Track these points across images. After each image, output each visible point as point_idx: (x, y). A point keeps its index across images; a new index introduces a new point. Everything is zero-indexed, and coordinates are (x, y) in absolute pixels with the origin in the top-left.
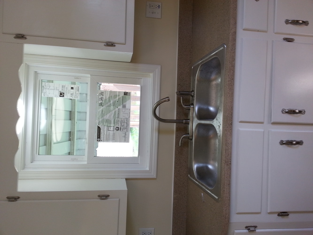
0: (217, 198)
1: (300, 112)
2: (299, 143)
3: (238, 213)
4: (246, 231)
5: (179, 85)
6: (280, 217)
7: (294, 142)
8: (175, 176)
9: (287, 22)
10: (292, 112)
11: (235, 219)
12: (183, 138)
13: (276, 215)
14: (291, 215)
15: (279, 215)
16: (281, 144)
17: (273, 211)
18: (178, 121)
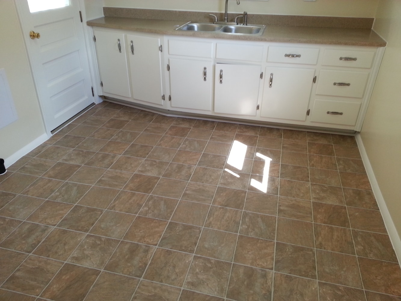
0: (176, 29)
1: (221, 81)
2: (205, 79)
3: (168, 41)
4: (160, 45)
5: (253, 15)
6: (167, 66)
7: (205, 77)
8: (190, 12)
9: (272, 74)
10: (221, 77)
11: (166, 38)
12: (215, 17)
13: (168, 63)
14: (168, 72)
15: (168, 65)
16: (204, 68)
17: (170, 61)
18: (226, 14)
